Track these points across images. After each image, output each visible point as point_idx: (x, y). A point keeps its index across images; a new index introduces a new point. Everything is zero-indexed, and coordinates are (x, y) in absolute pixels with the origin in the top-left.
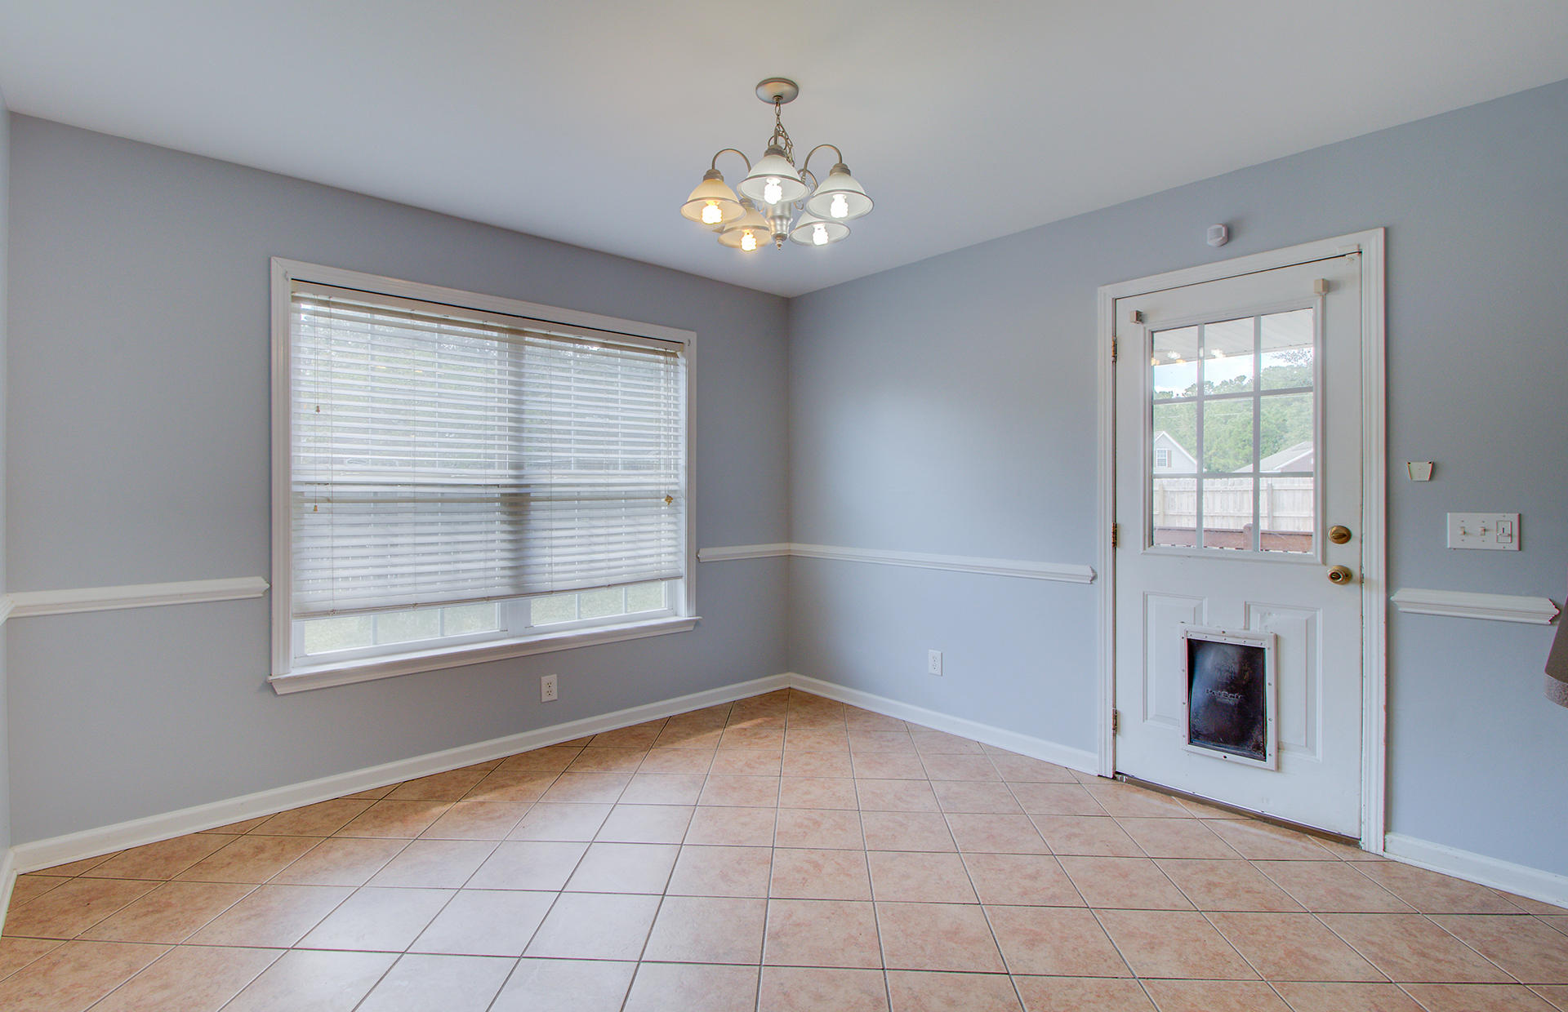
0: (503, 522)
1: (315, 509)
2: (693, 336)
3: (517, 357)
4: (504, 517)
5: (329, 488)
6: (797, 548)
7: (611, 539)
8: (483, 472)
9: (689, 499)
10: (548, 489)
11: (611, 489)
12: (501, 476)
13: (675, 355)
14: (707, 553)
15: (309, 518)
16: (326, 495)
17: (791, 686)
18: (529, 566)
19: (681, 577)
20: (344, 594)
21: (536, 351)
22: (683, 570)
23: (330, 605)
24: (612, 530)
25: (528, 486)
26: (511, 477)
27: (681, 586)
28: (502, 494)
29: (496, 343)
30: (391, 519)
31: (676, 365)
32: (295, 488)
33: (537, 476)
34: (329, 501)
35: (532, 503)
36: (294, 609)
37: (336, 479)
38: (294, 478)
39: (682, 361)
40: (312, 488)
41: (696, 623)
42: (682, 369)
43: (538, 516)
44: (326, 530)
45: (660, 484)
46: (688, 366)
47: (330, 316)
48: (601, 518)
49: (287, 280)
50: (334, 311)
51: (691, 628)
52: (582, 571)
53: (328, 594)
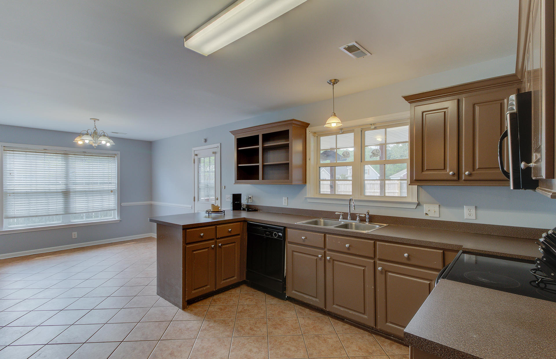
0: (62, 197)
1: (10, 195)
2: (119, 152)
3: (67, 161)
4: (62, 196)
5: (14, 191)
6: (153, 202)
7: (94, 201)
8: (55, 186)
9: (118, 191)
10: (75, 190)
11: (94, 189)
12: (61, 187)
13: (114, 157)
14: (123, 204)
15: (9, 197)
16: (13, 192)
17: (152, 236)
18: (70, 207)
19: (116, 210)
20: (17, 213)
21: (72, 158)
22: (116, 208)
23: (14, 216)
24: (94, 199)
25: (70, 189)
26: (65, 187)
27: (116, 211)
28: (62, 191)
29: (61, 157)
30: (31, 197)
31: (115, 159)
32: (4, 191)
33: (72, 187)
34: (13, 193)
35: (71, 193)
36: (4, 216)
37: (15, 189)
38: (4, 189)
39: (116, 158)
40: (9, 191)
41: (120, 221)
42: (116, 160)
43: (72, 195)
44: (13, 200)
45: (109, 188)
46: (118, 160)
47: (14, 153)
48: (91, 196)
49: (2, 146)
50: (15, 152)
51: (119, 222)
52: (85, 208)
53: (13, 213)
